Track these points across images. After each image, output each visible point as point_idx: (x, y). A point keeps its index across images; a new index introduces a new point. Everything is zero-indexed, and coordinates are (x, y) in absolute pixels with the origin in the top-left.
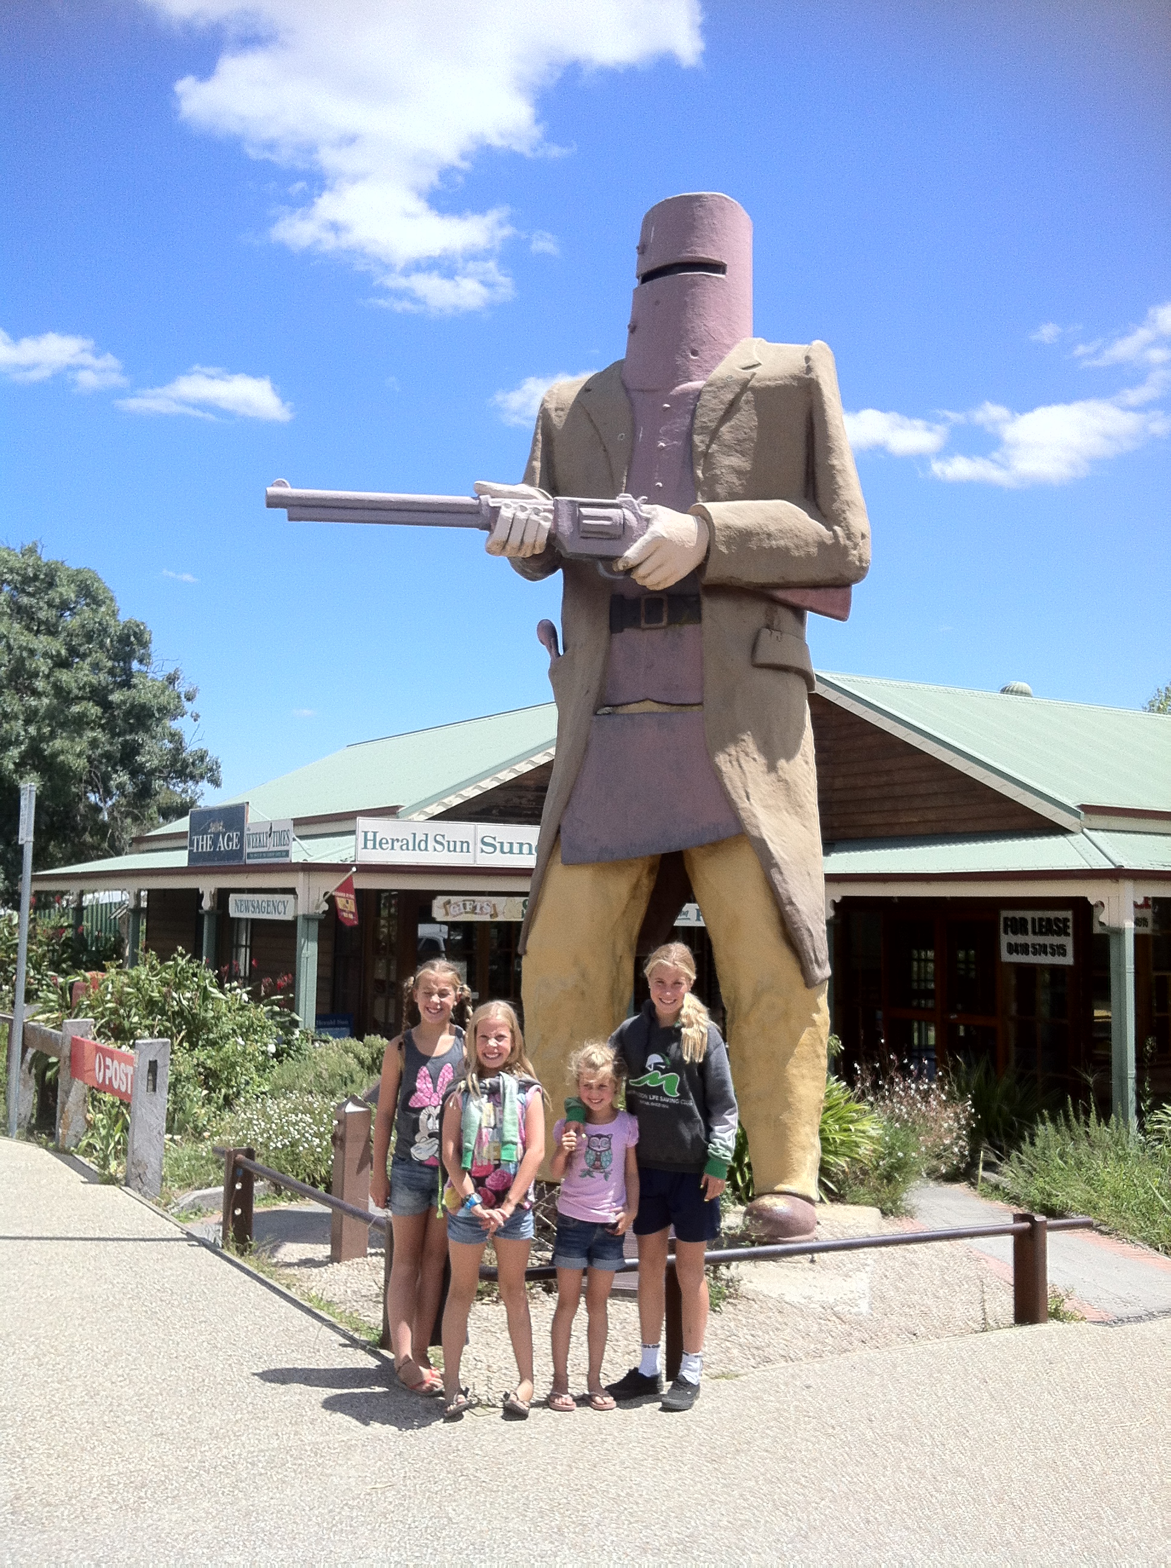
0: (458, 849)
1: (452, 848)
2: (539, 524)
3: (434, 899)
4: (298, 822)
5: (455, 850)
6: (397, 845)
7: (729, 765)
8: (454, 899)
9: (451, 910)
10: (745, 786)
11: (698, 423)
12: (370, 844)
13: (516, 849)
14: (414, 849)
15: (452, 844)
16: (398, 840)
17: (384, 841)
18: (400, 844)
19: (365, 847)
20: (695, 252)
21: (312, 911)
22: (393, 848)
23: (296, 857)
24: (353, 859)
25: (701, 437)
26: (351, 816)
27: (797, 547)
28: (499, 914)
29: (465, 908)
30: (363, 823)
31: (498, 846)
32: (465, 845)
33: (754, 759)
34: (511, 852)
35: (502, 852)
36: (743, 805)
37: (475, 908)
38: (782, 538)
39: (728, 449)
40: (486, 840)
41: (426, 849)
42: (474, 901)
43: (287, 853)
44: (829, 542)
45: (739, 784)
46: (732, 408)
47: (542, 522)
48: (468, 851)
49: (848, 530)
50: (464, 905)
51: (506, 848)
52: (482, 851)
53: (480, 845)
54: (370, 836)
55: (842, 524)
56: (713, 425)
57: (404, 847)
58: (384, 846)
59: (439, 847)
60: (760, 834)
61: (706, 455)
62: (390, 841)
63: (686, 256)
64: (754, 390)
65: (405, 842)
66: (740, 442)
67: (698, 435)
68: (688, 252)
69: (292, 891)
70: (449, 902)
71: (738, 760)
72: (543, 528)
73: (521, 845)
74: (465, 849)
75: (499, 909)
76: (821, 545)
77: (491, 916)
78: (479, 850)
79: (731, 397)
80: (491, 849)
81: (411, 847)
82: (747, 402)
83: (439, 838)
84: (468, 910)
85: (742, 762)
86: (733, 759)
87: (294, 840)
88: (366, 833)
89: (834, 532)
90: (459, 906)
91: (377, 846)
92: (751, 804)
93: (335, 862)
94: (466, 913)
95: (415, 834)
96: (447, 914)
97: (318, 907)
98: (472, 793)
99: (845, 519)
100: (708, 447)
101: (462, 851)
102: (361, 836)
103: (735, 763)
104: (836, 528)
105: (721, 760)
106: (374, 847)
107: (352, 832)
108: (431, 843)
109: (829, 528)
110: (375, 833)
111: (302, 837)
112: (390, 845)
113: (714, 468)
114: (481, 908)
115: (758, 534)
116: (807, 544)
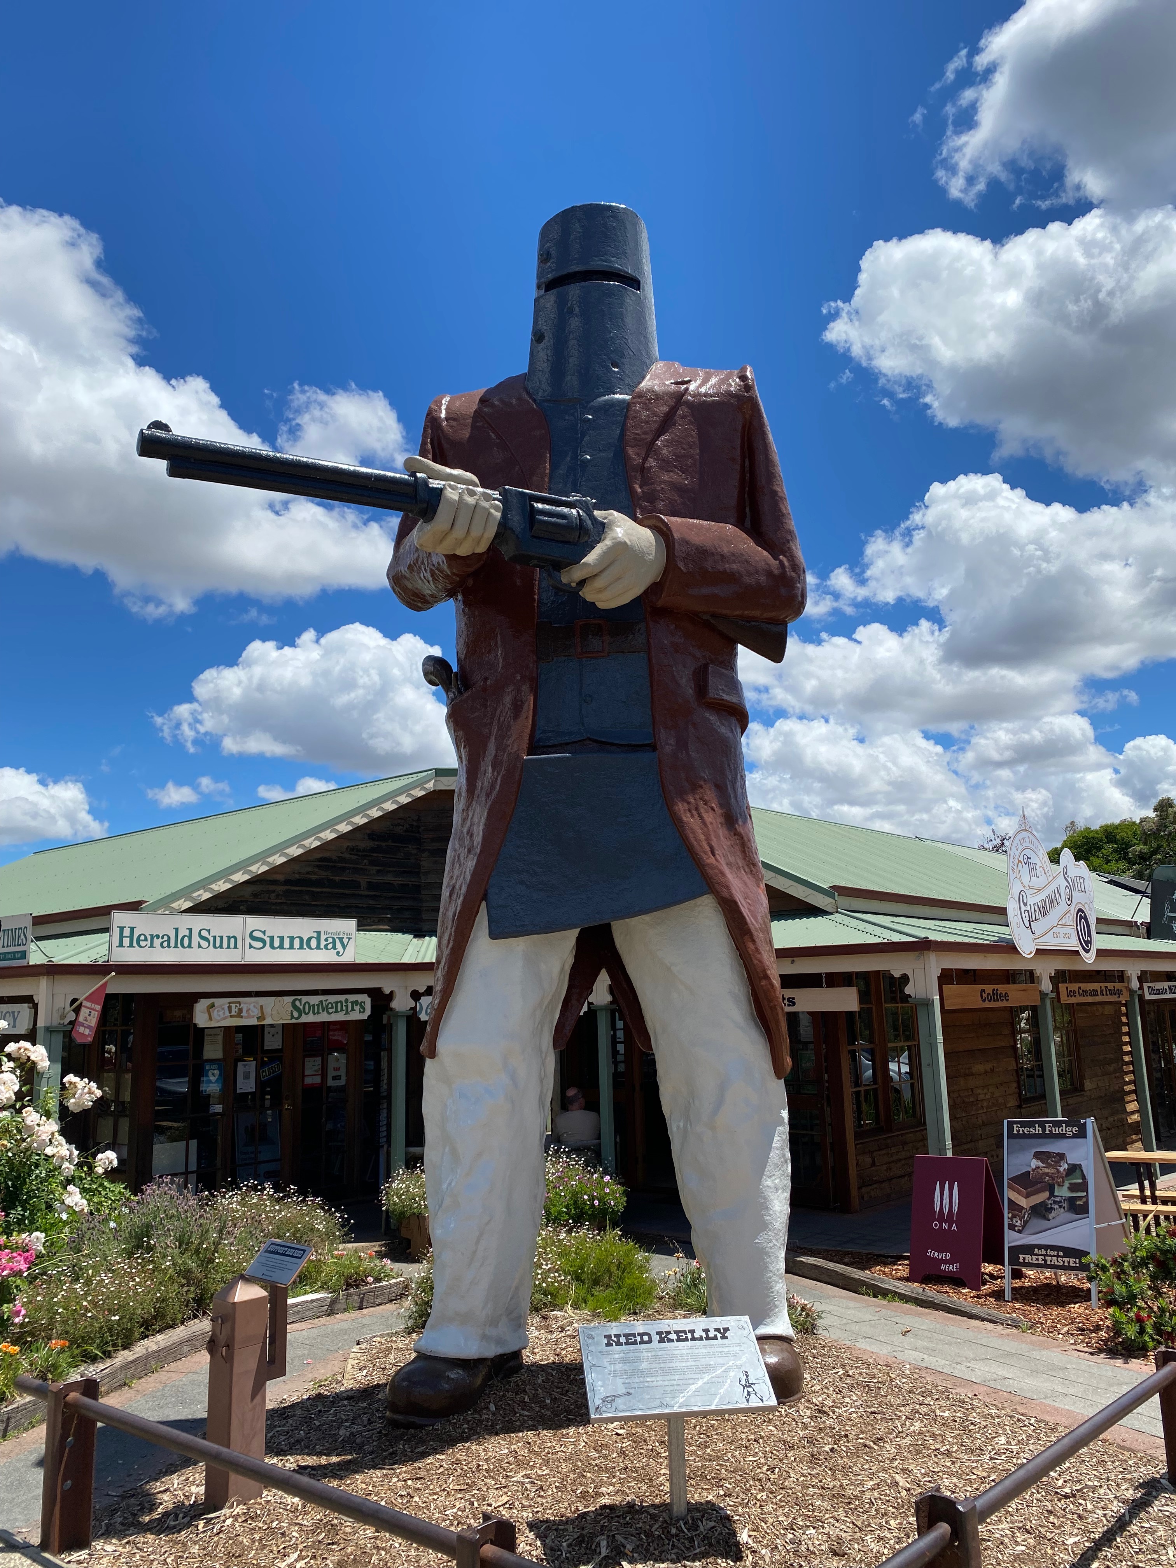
0: (225, 945)
1: (218, 944)
2: (489, 513)
3: (196, 1002)
4: (39, 921)
5: (221, 947)
6: (157, 942)
7: (688, 815)
8: (218, 1002)
9: (215, 1014)
10: (708, 840)
11: (629, 435)
12: (126, 942)
13: (287, 944)
14: (176, 946)
15: (218, 939)
16: (158, 937)
17: (142, 938)
18: (160, 940)
19: (121, 945)
20: (610, 261)
21: (56, 1021)
22: (152, 946)
23: (36, 958)
24: (106, 958)
25: (636, 450)
26: (105, 911)
27: (749, 574)
28: (266, 1017)
29: (230, 1012)
30: (119, 918)
31: (268, 940)
32: (232, 940)
33: (713, 809)
34: (281, 947)
35: (272, 946)
36: (709, 861)
37: (241, 1011)
38: (734, 562)
39: (666, 465)
40: (255, 934)
41: (190, 946)
42: (239, 1003)
43: (23, 955)
44: (776, 572)
45: (702, 837)
46: (666, 423)
47: (492, 511)
48: (235, 947)
49: (793, 560)
50: (230, 1008)
51: (277, 943)
52: (251, 946)
53: (248, 940)
54: (127, 932)
55: (787, 554)
56: (649, 438)
57: (165, 944)
58: (143, 944)
59: (204, 944)
60: (731, 894)
61: (642, 469)
62: (149, 938)
63: (597, 264)
64: (688, 404)
65: (166, 938)
66: (678, 457)
67: (632, 447)
68: (602, 260)
69: (28, 999)
70: (212, 1006)
71: (697, 809)
72: (494, 517)
73: (292, 939)
74: (232, 945)
75: (267, 1011)
76: (769, 573)
77: (258, 1018)
78: (247, 946)
79: (665, 409)
80: (260, 945)
81: (172, 944)
82: (683, 417)
83: (204, 933)
84: (233, 1013)
85: (702, 811)
86: (693, 807)
87: (32, 941)
88: (122, 929)
89: (781, 562)
90: (223, 1009)
91: (135, 944)
92: (716, 860)
93: (85, 963)
94: (231, 1016)
95: (177, 930)
96: (211, 1019)
97: (63, 1017)
98: (222, 886)
99: (789, 548)
100: (645, 460)
101: (229, 947)
102: (116, 932)
103: (694, 812)
104: (781, 557)
105: (681, 807)
106: (131, 945)
107: (106, 930)
108: (196, 939)
109: (775, 558)
110: (132, 929)
111: (39, 939)
112: (149, 942)
113: (653, 483)
114: (248, 1010)
115: (713, 554)
116: (757, 571)
